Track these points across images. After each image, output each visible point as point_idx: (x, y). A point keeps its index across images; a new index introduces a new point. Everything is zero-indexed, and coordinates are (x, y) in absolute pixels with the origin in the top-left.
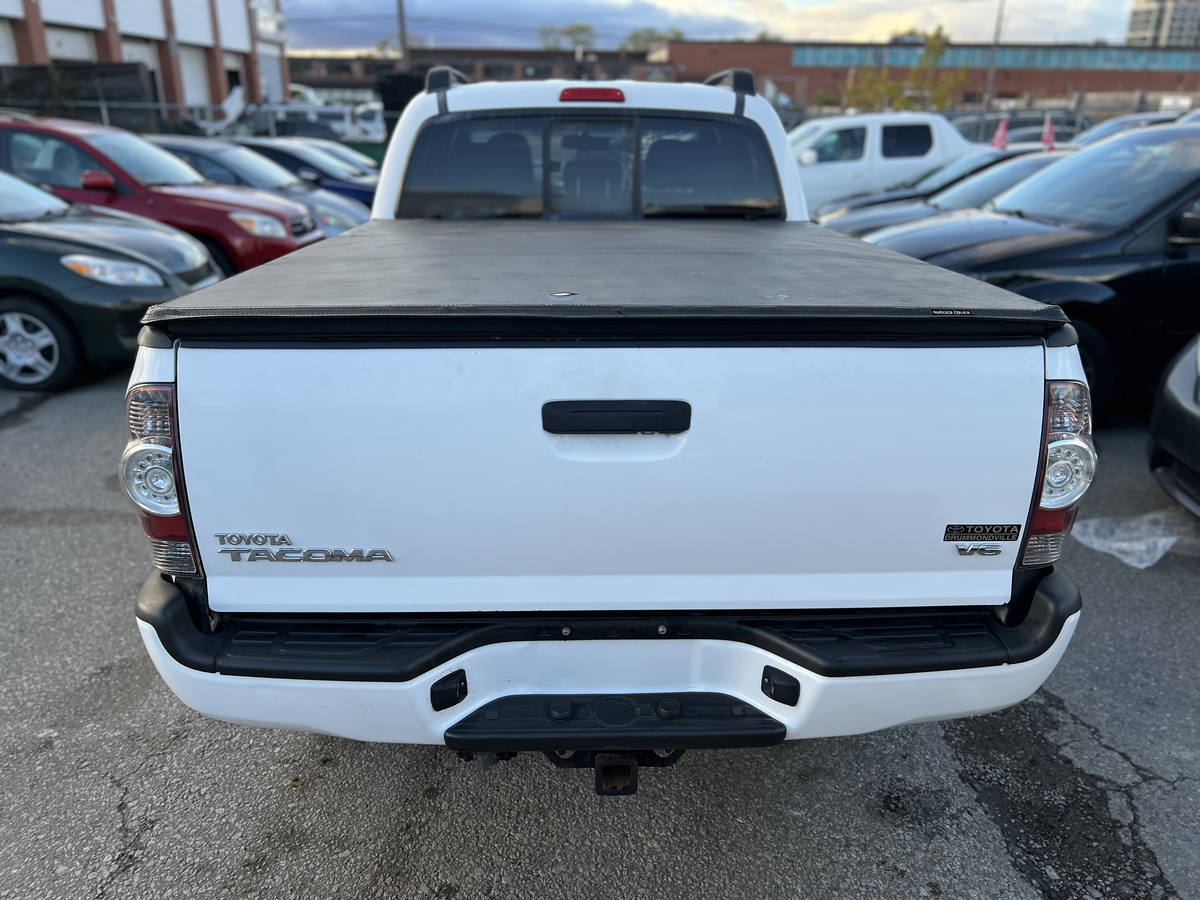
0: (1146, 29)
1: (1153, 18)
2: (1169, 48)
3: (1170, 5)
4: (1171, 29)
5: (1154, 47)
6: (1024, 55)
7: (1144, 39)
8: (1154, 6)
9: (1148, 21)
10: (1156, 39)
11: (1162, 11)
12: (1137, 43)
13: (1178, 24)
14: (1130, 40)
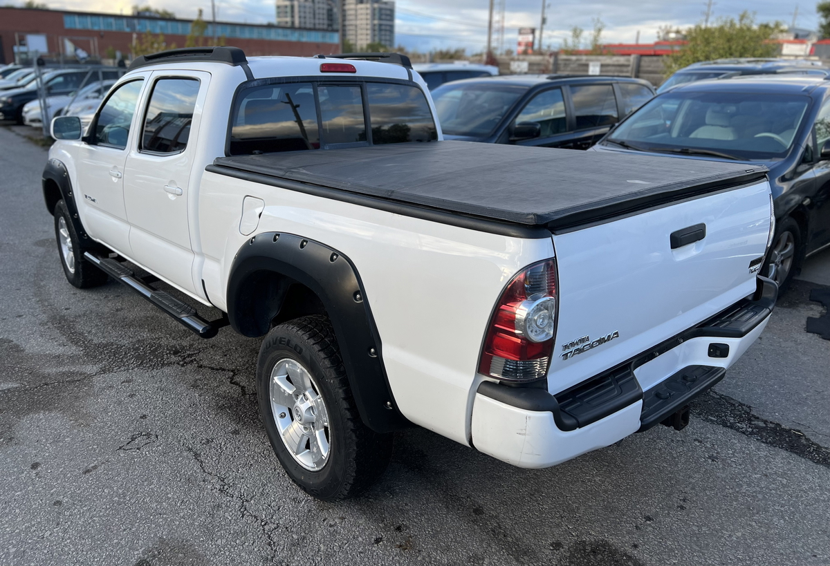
0: (286, 17)
1: (289, 10)
2: (300, 28)
3: (296, 3)
4: (300, 17)
5: (292, 28)
6: (229, 29)
7: (287, 23)
8: (288, 3)
9: (286, 12)
10: (293, 23)
11: (292, 7)
12: (283, 25)
13: (302, 15)
14: (279, 22)
